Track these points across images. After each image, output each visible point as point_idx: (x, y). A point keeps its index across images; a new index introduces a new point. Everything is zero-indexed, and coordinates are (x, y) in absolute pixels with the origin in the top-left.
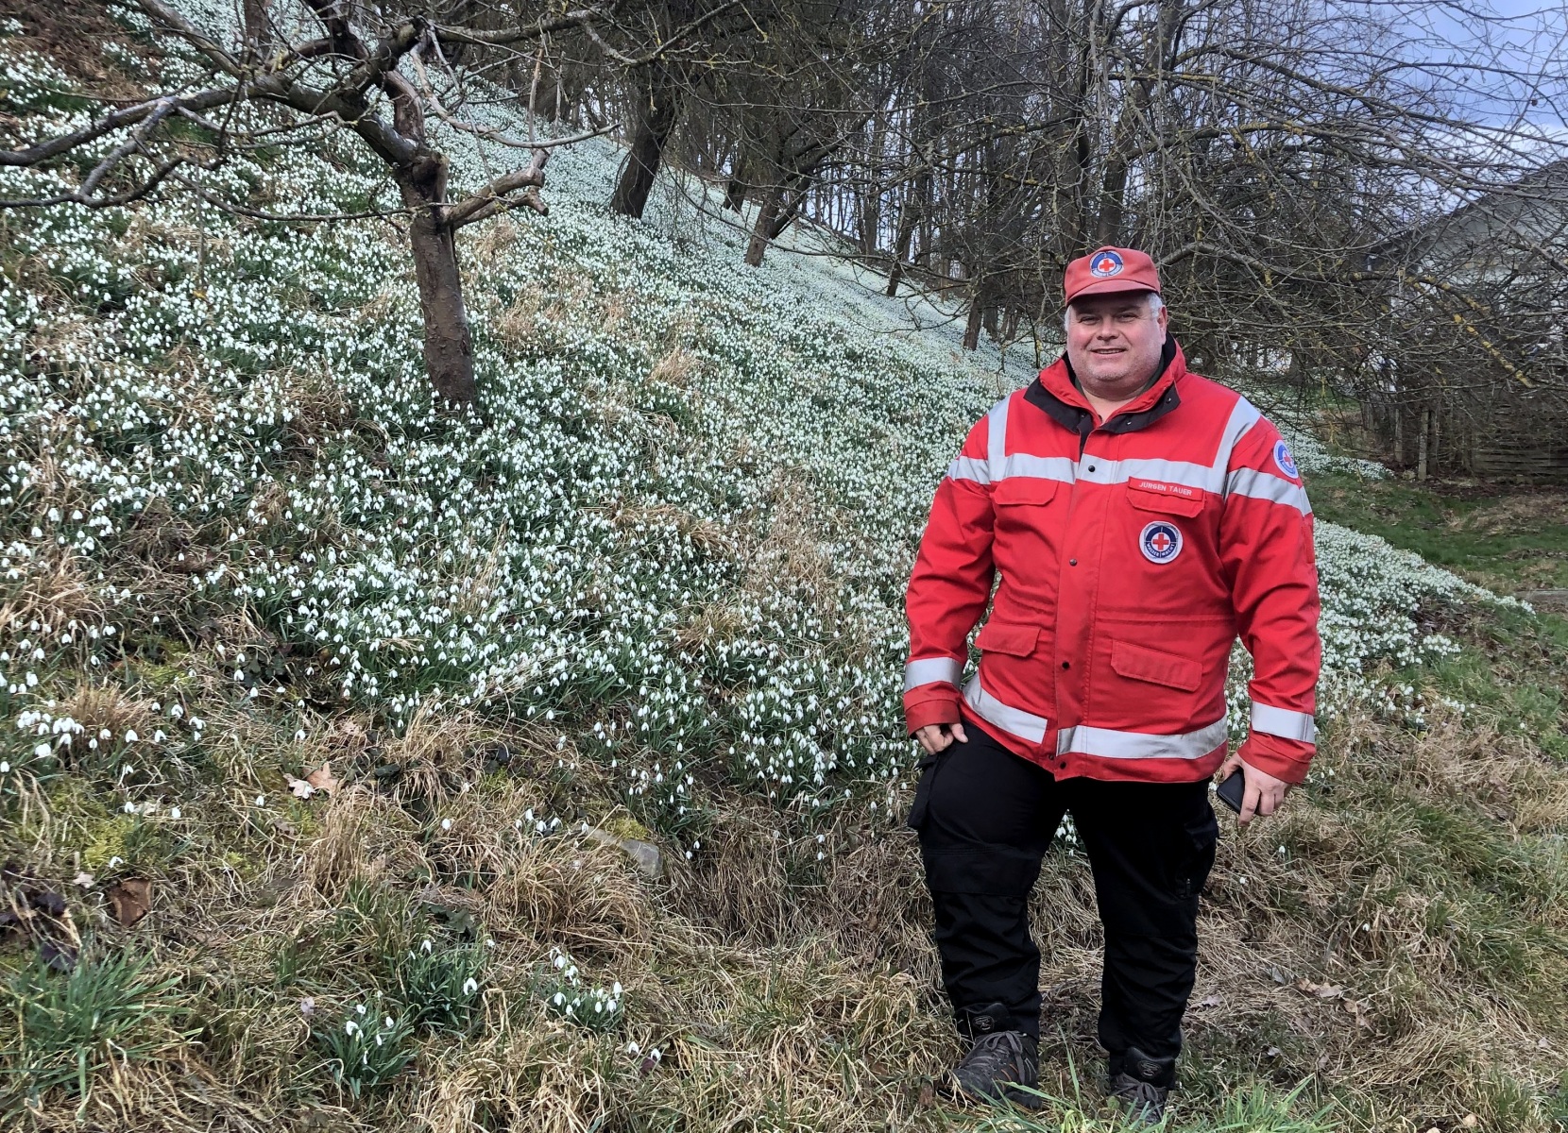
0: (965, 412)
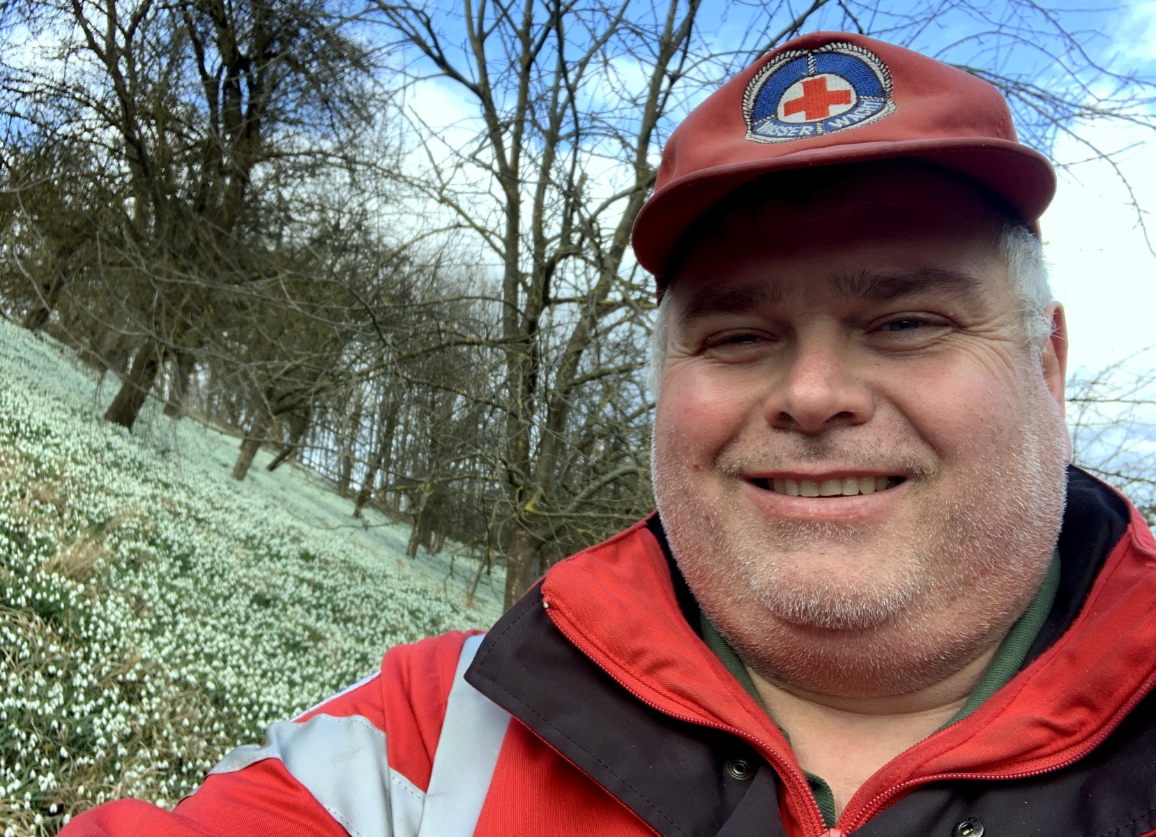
0: (406, 613)
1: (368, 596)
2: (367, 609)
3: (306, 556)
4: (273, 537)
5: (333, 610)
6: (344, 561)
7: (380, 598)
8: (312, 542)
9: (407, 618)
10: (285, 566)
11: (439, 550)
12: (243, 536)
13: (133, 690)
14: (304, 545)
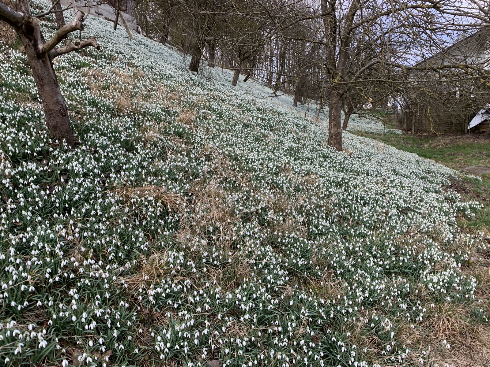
1: (281, 121)
2: (281, 125)
3: (259, 109)
4: (247, 104)
6: (272, 110)
7: (285, 121)
8: (260, 104)
9: (295, 127)
10: (252, 113)
11: (305, 103)
12: (238, 105)
13: (209, 157)
14: (258, 106)
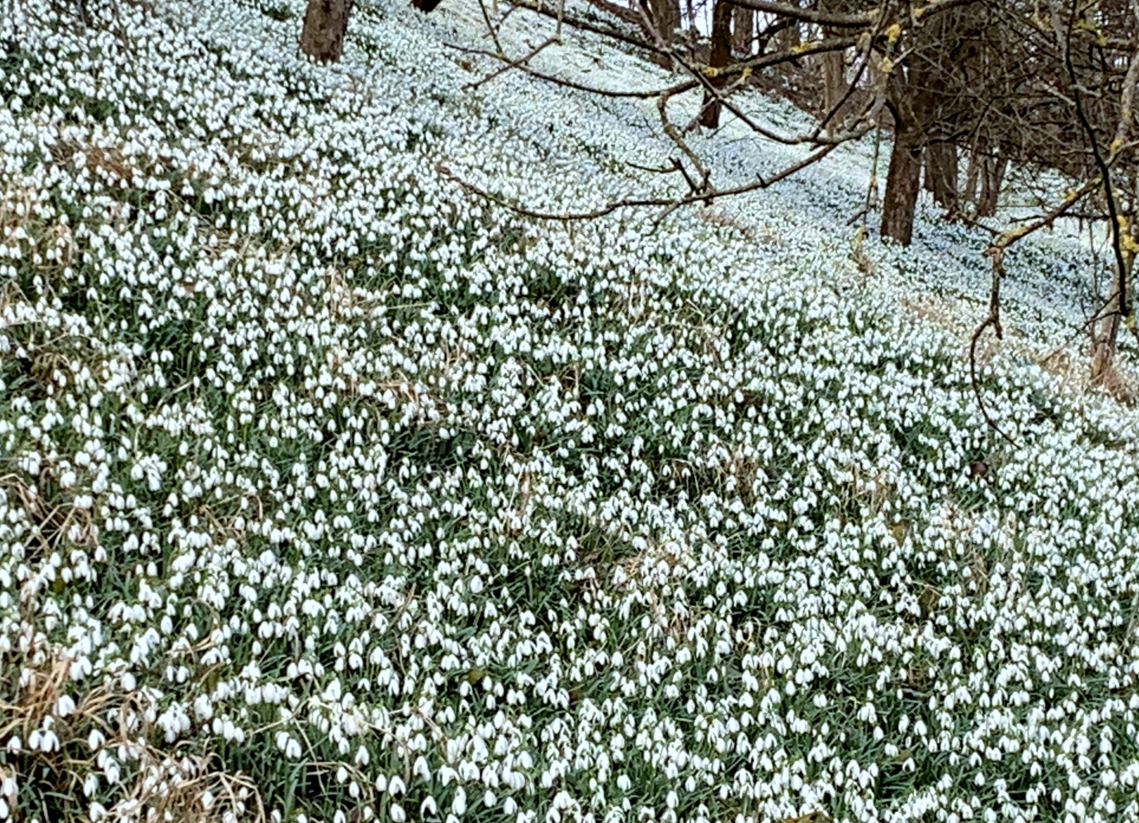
2: (756, 442)
3: (547, 289)
5: (652, 456)
7: (794, 399)
9: (890, 457)
10: (484, 329)
12: (348, 246)
